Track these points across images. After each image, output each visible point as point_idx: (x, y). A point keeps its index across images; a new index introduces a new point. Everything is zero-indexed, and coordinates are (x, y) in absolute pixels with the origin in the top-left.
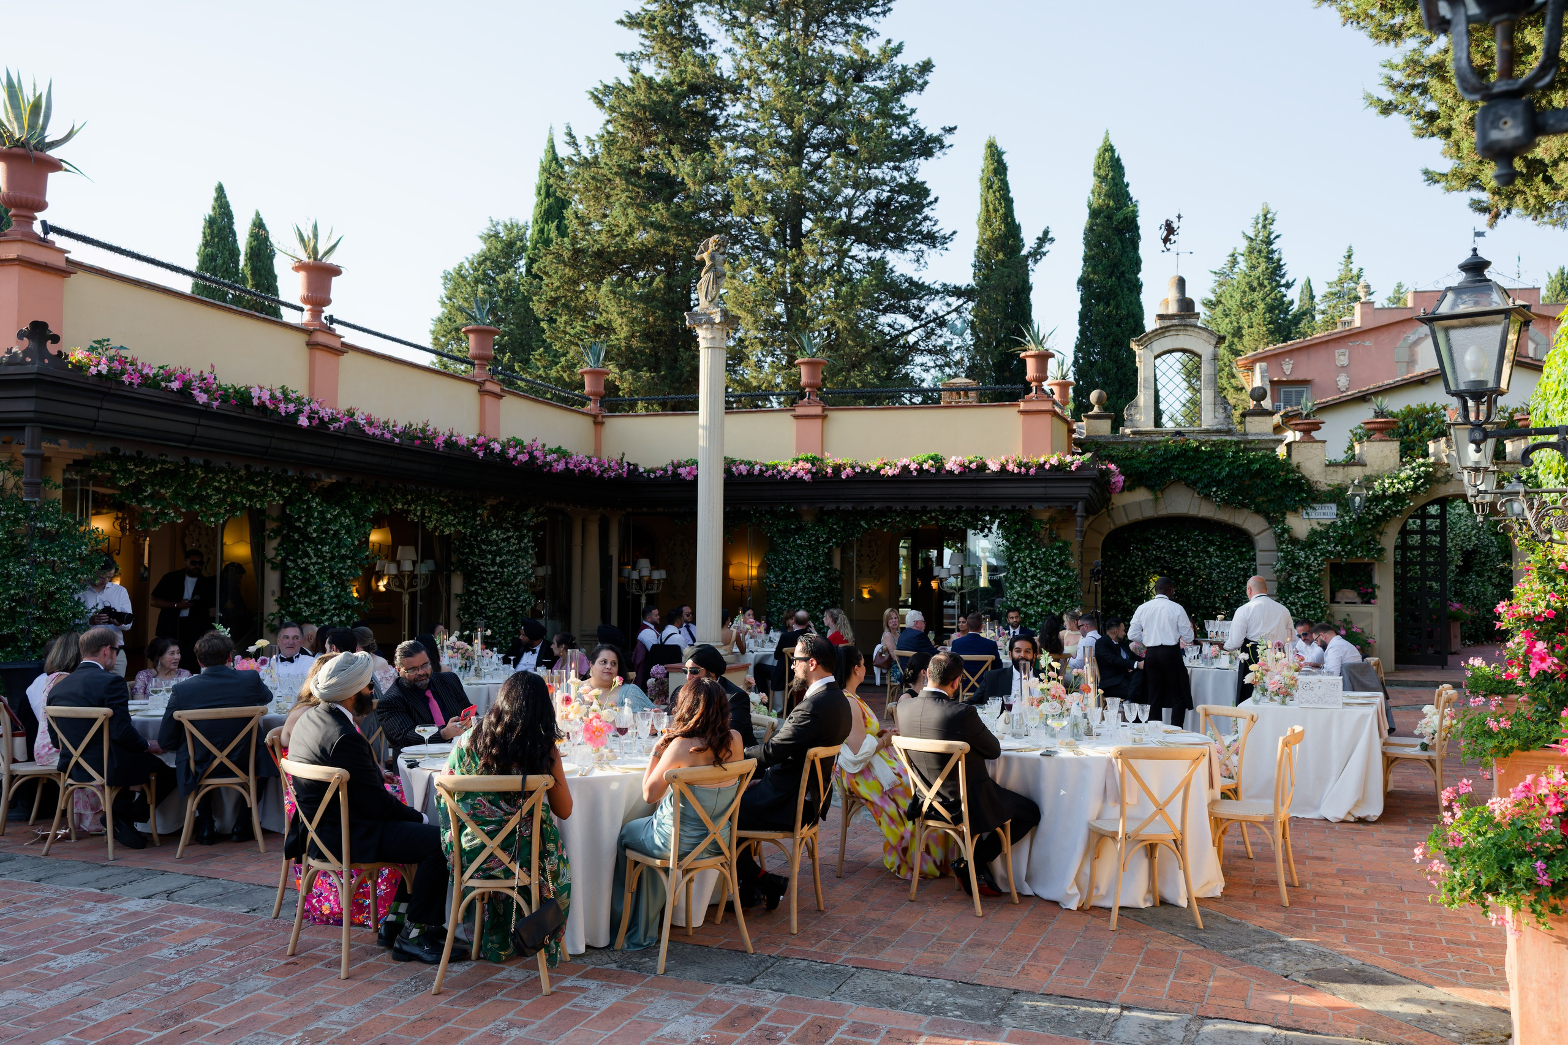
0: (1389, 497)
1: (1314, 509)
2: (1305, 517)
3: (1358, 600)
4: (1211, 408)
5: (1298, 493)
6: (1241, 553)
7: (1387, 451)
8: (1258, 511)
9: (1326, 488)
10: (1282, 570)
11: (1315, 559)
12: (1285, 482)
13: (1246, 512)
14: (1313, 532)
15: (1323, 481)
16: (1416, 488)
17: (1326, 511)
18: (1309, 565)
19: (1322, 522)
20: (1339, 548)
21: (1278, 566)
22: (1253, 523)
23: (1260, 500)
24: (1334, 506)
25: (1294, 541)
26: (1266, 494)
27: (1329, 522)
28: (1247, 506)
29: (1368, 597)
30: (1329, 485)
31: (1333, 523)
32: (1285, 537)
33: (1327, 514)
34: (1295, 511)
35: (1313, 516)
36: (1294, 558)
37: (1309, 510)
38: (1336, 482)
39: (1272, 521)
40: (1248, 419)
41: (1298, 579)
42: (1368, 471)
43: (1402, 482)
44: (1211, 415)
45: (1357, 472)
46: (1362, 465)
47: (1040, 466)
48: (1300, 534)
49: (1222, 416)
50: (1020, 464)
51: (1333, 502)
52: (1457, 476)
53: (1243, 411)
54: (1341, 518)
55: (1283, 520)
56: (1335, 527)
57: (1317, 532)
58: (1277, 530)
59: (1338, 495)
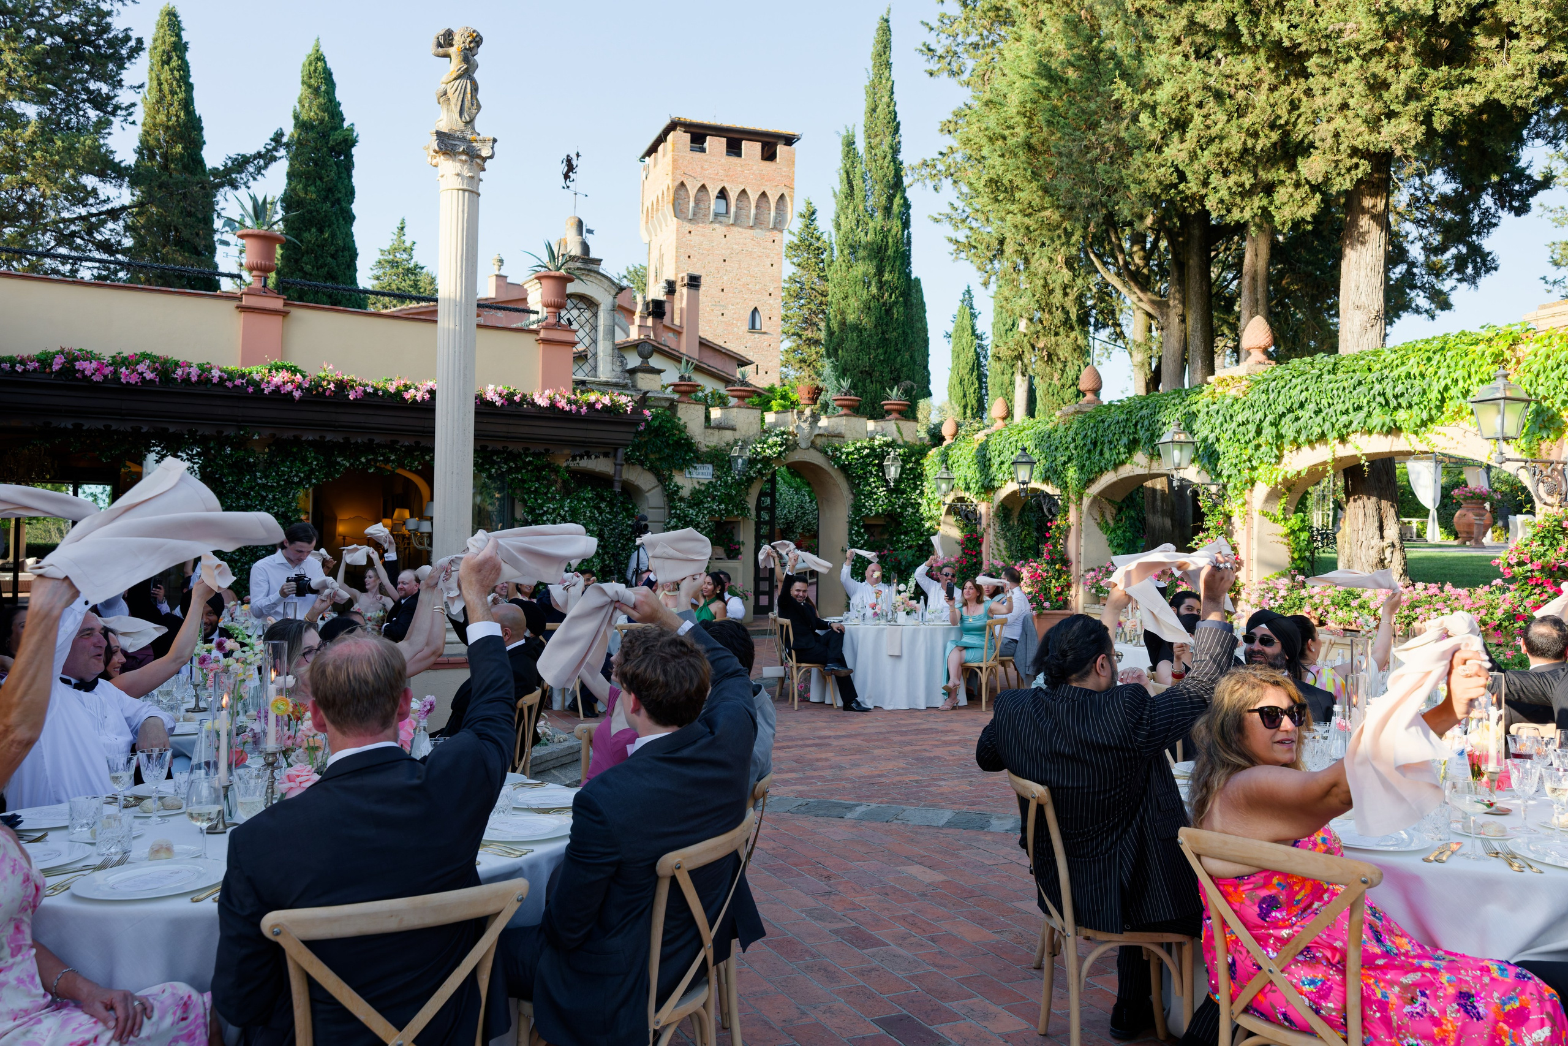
0: (760, 461)
1: (695, 468)
2: (687, 476)
3: (724, 556)
4: (609, 359)
5: (686, 453)
6: (627, 510)
7: (751, 419)
8: (650, 469)
9: (705, 449)
11: (703, 517)
12: (678, 443)
13: (639, 468)
14: (695, 493)
15: (703, 443)
16: (780, 453)
17: (705, 471)
18: (699, 522)
19: (701, 481)
20: (723, 506)
21: (673, 523)
22: (644, 480)
23: (652, 457)
24: (710, 467)
25: (681, 499)
26: (660, 451)
27: (706, 482)
28: (642, 464)
29: (733, 553)
30: (707, 447)
31: (710, 483)
32: (672, 495)
33: (703, 474)
34: (681, 470)
35: (694, 476)
36: (686, 516)
37: (691, 470)
38: (712, 444)
39: (663, 480)
40: (640, 375)
42: (737, 435)
43: (770, 447)
44: (609, 367)
45: (728, 436)
46: (733, 429)
47: (591, 406)
48: (685, 493)
49: (619, 369)
50: (569, 402)
51: (711, 463)
52: (803, 445)
53: (630, 366)
54: (718, 478)
55: (670, 478)
56: (714, 487)
57: (699, 491)
58: (665, 488)
59: (716, 456)
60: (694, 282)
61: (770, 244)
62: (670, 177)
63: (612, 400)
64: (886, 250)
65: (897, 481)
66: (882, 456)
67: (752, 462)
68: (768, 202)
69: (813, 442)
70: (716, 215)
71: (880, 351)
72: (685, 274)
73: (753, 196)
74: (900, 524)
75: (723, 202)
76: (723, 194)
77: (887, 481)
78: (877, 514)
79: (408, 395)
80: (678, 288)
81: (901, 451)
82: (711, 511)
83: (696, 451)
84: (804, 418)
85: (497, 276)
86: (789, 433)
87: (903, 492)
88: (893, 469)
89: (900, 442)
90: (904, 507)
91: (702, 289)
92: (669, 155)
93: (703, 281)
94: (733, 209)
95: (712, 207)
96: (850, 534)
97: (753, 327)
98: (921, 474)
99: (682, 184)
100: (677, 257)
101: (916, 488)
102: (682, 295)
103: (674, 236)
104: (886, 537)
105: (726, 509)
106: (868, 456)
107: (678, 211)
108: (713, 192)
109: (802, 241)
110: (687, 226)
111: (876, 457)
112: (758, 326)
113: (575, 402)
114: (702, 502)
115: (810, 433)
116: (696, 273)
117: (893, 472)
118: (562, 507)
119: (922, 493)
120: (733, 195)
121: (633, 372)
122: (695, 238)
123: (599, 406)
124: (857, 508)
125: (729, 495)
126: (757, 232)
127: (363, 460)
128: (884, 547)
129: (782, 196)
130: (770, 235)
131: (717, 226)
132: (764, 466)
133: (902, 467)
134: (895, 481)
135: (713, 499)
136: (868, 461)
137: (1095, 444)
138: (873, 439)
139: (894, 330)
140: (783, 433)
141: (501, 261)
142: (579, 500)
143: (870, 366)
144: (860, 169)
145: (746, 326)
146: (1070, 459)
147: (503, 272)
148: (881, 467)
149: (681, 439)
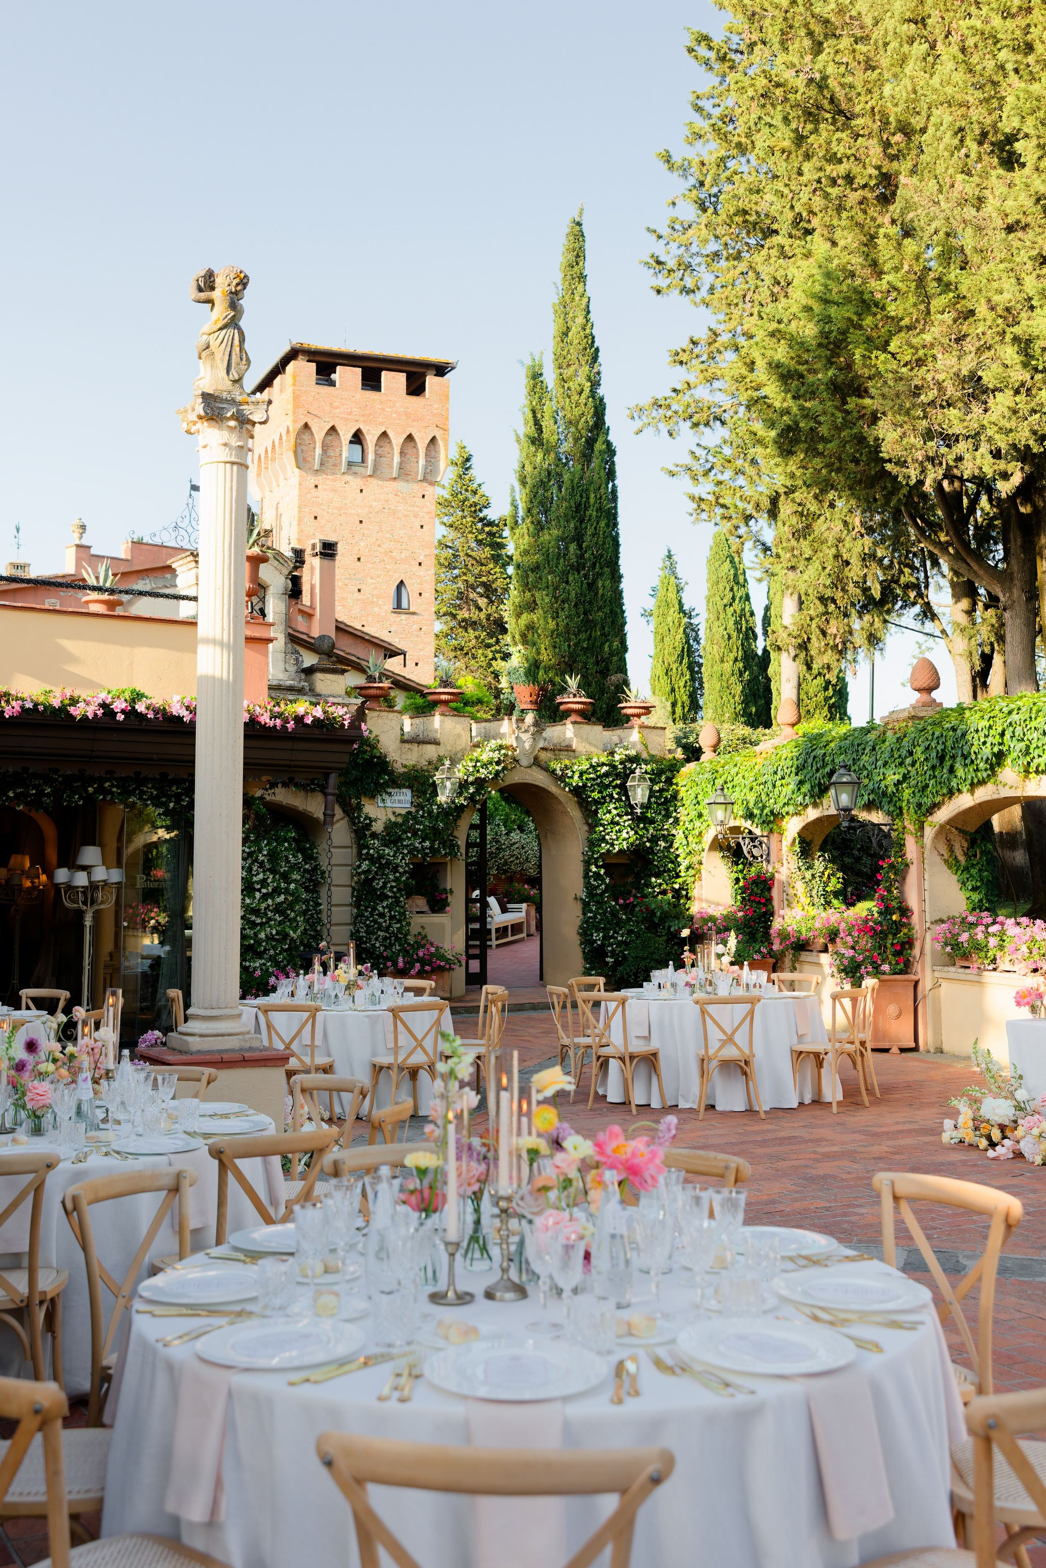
0: (472, 783)
1: (390, 794)
2: (381, 804)
3: (428, 907)
4: (281, 656)
5: (379, 775)
7: (457, 729)
9: (402, 770)
10: (369, 871)
11: (403, 858)
12: (369, 763)
14: (390, 826)
15: (400, 761)
16: (497, 773)
17: (402, 798)
18: (397, 866)
19: (398, 811)
20: (427, 844)
21: (364, 867)
24: (408, 792)
25: (374, 835)
27: (404, 812)
29: (438, 904)
30: (405, 766)
31: (409, 813)
32: (362, 830)
33: (400, 801)
34: (373, 797)
35: (388, 804)
36: (381, 857)
37: (385, 796)
38: (410, 763)
39: (351, 810)
40: (319, 676)
41: (385, 883)
42: (441, 750)
43: (485, 766)
44: (281, 666)
45: (430, 752)
46: (436, 743)
47: (299, 719)
48: (378, 827)
49: (293, 669)
50: (273, 717)
51: (409, 787)
52: (524, 762)
53: (307, 664)
54: (420, 807)
55: (359, 807)
56: (414, 818)
57: (396, 824)
58: (353, 821)
59: (416, 778)
60: (328, 550)
61: (419, 500)
62: (290, 417)
63: (325, 712)
64: (586, 509)
65: (646, 807)
66: (626, 775)
67: (463, 786)
68: (415, 447)
69: (536, 758)
70: (350, 464)
71: (583, 636)
72: (317, 541)
73: (397, 440)
74: (651, 862)
75: (358, 447)
76: (357, 438)
77: (632, 807)
78: (620, 851)
79: (77, 712)
80: (307, 557)
81: (649, 768)
82: (412, 850)
83: (391, 773)
84: (524, 726)
85: (78, 546)
86: (507, 748)
87: (652, 821)
88: (639, 791)
89: (644, 755)
90: (654, 840)
91: (338, 558)
92: (289, 390)
93: (340, 547)
94: (371, 457)
95: (345, 454)
96: (586, 876)
97: (399, 605)
98: (675, 797)
99: (306, 426)
100: (300, 520)
101: (668, 816)
102: (312, 569)
103: (296, 492)
104: (630, 880)
105: (431, 848)
106: (606, 775)
107: (301, 460)
108: (346, 435)
109: (455, 495)
110: (312, 480)
111: (618, 776)
112: (404, 605)
113: (280, 715)
114: (400, 839)
115: (533, 746)
116: (331, 538)
117: (640, 794)
118: (260, 851)
119: (677, 821)
120: (370, 439)
121: (309, 672)
122: (323, 494)
123: (309, 720)
124: (592, 844)
125: (434, 829)
126: (400, 485)
127: (11, 794)
128: (629, 893)
129: (433, 440)
130: (418, 488)
131: (348, 478)
132: (477, 792)
133: (651, 790)
134: (642, 806)
135: (415, 834)
136: (607, 781)
137: (941, 758)
138: (612, 753)
139: (600, 609)
140: (501, 747)
141: (83, 527)
142: (280, 840)
143: (571, 655)
144: (549, 407)
145: (390, 604)
146: (906, 777)
147: (85, 542)
148: (624, 789)
149: (373, 757)
